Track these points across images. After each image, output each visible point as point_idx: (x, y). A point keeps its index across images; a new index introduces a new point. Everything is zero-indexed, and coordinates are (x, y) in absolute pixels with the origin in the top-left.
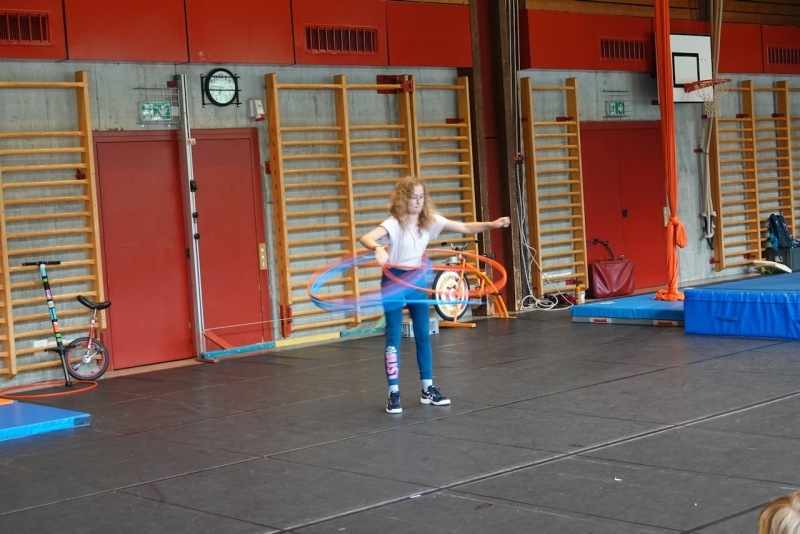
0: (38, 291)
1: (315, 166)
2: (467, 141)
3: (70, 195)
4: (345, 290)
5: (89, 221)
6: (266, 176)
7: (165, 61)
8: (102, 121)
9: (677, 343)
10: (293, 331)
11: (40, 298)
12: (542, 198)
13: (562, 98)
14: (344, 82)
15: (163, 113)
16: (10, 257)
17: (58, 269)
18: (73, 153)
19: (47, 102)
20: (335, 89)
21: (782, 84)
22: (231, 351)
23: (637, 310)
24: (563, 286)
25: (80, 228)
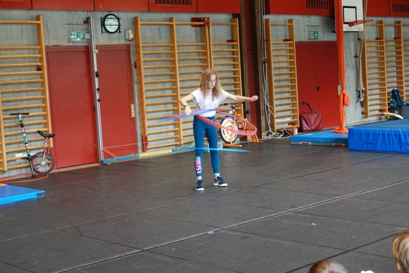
0: (18, 128)
1: (159, 64)
2: (238, 51)
3: (34, 79)
4: (175, 128)
5: (43, 92)
6: (134, 69)
7: (82, 10)
8: (50, 41)
9: (344, 155)
10: (149, 149)
11: (19, 132)
12: (276, 81)
13: (286, 29)
14: (174, 21)
15: (82, 37)
16: (3, 111)
17: (28, 117)
18: (36, 58)
19: (22, 32)
20: (170, 25)
21: (399, 22)
22: (116, 159)
23: (324, 138)
24: (286, 126)
25: (39, 95)
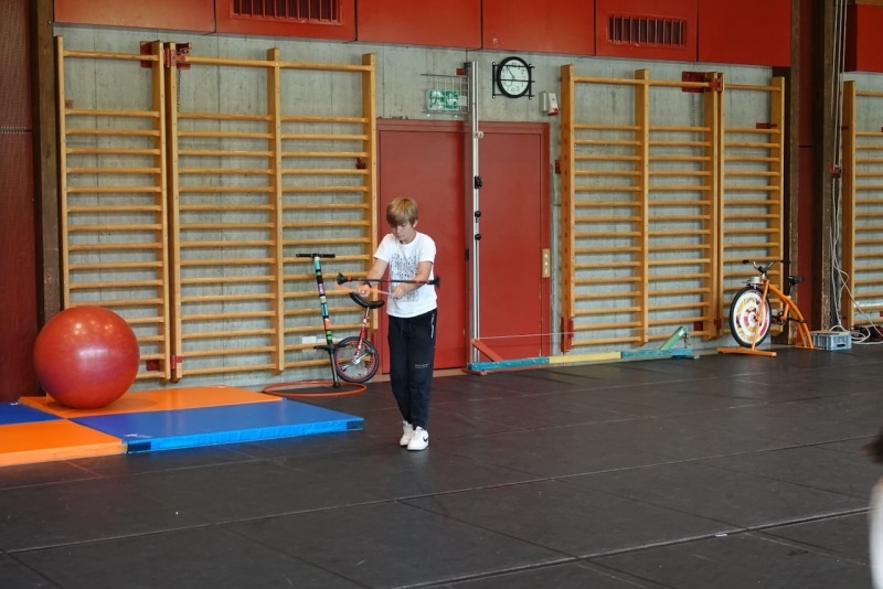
0: (310, 284)
1: (608, 167)
2: (779, 149)
3: (349, 185)
5: (367, 213)
6: (555, 175)
7: (456, 46)
8: (387, 108)
10: (574, 347)
11: (312, 292)
12: (859, 217)
14: (646, 78)
15: (450, 103)
16: (285, 246)
17: (333, 263)
18: (355, 141)
19: (332, 86)
20: (636, 85)
22: (500, 364)
24: (876, 317)
25: (356, 219)
